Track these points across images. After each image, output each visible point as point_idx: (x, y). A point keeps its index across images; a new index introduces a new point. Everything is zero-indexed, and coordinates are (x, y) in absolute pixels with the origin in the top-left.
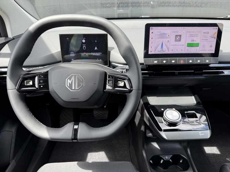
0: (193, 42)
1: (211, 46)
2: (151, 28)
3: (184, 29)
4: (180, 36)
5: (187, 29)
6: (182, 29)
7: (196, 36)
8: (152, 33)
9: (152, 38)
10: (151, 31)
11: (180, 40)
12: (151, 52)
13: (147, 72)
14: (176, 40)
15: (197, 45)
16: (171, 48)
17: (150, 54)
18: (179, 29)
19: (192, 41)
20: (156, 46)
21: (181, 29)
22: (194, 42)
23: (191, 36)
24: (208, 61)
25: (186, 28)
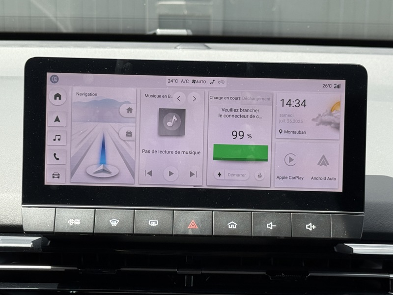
0: (238, 142)
1: (324, 162)
2: (49, 75)
3: (196, 84)
4: (181, 113)
5: (207, 85)
6: (185, 84)
7: (249, 114)
8: (58, 96)
9: (57, 120)
10: (51, 90)
11: (180, 131)
12: (56, 175)
13: (49, 267)
14: (163, 132)
15: (260, 155)
16: (143, 162)
17: (48, 186)
18: (174, 84)
19: (235, 134)
20: (74, 151)
21: (180, 84)
22: (246, 142)
23: (231, 113)
24: (314, 227)
25: (204, 82)
